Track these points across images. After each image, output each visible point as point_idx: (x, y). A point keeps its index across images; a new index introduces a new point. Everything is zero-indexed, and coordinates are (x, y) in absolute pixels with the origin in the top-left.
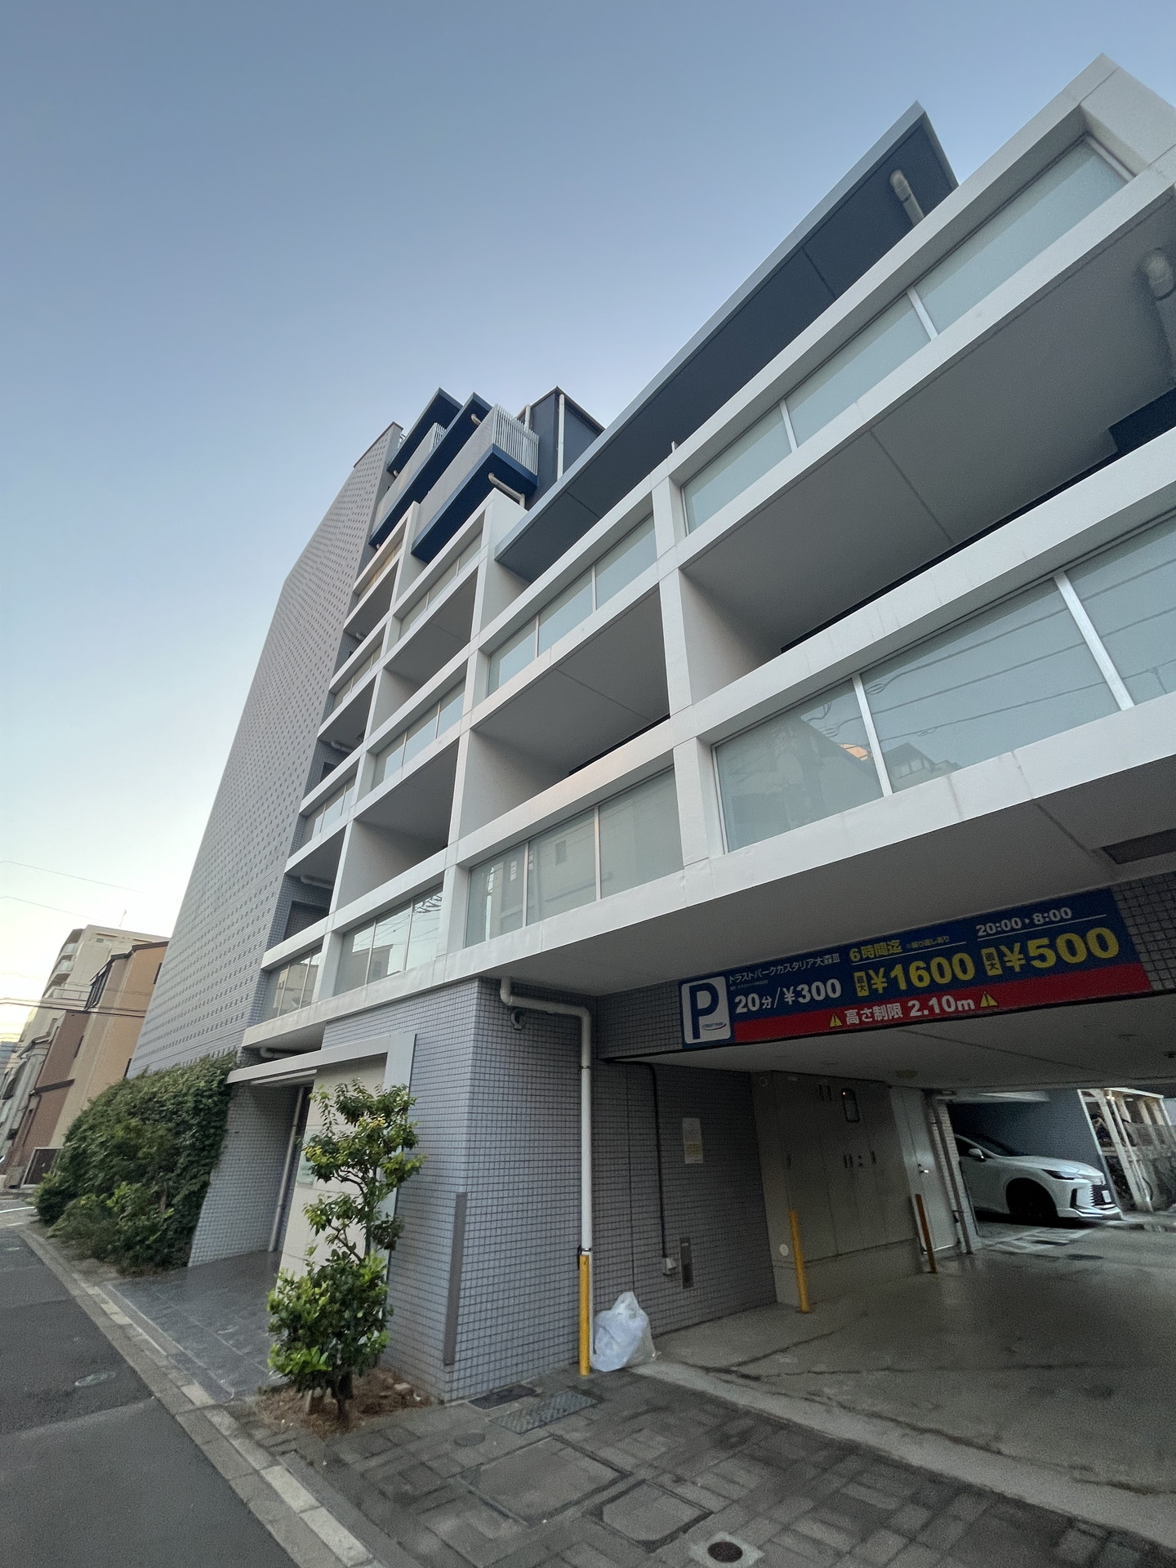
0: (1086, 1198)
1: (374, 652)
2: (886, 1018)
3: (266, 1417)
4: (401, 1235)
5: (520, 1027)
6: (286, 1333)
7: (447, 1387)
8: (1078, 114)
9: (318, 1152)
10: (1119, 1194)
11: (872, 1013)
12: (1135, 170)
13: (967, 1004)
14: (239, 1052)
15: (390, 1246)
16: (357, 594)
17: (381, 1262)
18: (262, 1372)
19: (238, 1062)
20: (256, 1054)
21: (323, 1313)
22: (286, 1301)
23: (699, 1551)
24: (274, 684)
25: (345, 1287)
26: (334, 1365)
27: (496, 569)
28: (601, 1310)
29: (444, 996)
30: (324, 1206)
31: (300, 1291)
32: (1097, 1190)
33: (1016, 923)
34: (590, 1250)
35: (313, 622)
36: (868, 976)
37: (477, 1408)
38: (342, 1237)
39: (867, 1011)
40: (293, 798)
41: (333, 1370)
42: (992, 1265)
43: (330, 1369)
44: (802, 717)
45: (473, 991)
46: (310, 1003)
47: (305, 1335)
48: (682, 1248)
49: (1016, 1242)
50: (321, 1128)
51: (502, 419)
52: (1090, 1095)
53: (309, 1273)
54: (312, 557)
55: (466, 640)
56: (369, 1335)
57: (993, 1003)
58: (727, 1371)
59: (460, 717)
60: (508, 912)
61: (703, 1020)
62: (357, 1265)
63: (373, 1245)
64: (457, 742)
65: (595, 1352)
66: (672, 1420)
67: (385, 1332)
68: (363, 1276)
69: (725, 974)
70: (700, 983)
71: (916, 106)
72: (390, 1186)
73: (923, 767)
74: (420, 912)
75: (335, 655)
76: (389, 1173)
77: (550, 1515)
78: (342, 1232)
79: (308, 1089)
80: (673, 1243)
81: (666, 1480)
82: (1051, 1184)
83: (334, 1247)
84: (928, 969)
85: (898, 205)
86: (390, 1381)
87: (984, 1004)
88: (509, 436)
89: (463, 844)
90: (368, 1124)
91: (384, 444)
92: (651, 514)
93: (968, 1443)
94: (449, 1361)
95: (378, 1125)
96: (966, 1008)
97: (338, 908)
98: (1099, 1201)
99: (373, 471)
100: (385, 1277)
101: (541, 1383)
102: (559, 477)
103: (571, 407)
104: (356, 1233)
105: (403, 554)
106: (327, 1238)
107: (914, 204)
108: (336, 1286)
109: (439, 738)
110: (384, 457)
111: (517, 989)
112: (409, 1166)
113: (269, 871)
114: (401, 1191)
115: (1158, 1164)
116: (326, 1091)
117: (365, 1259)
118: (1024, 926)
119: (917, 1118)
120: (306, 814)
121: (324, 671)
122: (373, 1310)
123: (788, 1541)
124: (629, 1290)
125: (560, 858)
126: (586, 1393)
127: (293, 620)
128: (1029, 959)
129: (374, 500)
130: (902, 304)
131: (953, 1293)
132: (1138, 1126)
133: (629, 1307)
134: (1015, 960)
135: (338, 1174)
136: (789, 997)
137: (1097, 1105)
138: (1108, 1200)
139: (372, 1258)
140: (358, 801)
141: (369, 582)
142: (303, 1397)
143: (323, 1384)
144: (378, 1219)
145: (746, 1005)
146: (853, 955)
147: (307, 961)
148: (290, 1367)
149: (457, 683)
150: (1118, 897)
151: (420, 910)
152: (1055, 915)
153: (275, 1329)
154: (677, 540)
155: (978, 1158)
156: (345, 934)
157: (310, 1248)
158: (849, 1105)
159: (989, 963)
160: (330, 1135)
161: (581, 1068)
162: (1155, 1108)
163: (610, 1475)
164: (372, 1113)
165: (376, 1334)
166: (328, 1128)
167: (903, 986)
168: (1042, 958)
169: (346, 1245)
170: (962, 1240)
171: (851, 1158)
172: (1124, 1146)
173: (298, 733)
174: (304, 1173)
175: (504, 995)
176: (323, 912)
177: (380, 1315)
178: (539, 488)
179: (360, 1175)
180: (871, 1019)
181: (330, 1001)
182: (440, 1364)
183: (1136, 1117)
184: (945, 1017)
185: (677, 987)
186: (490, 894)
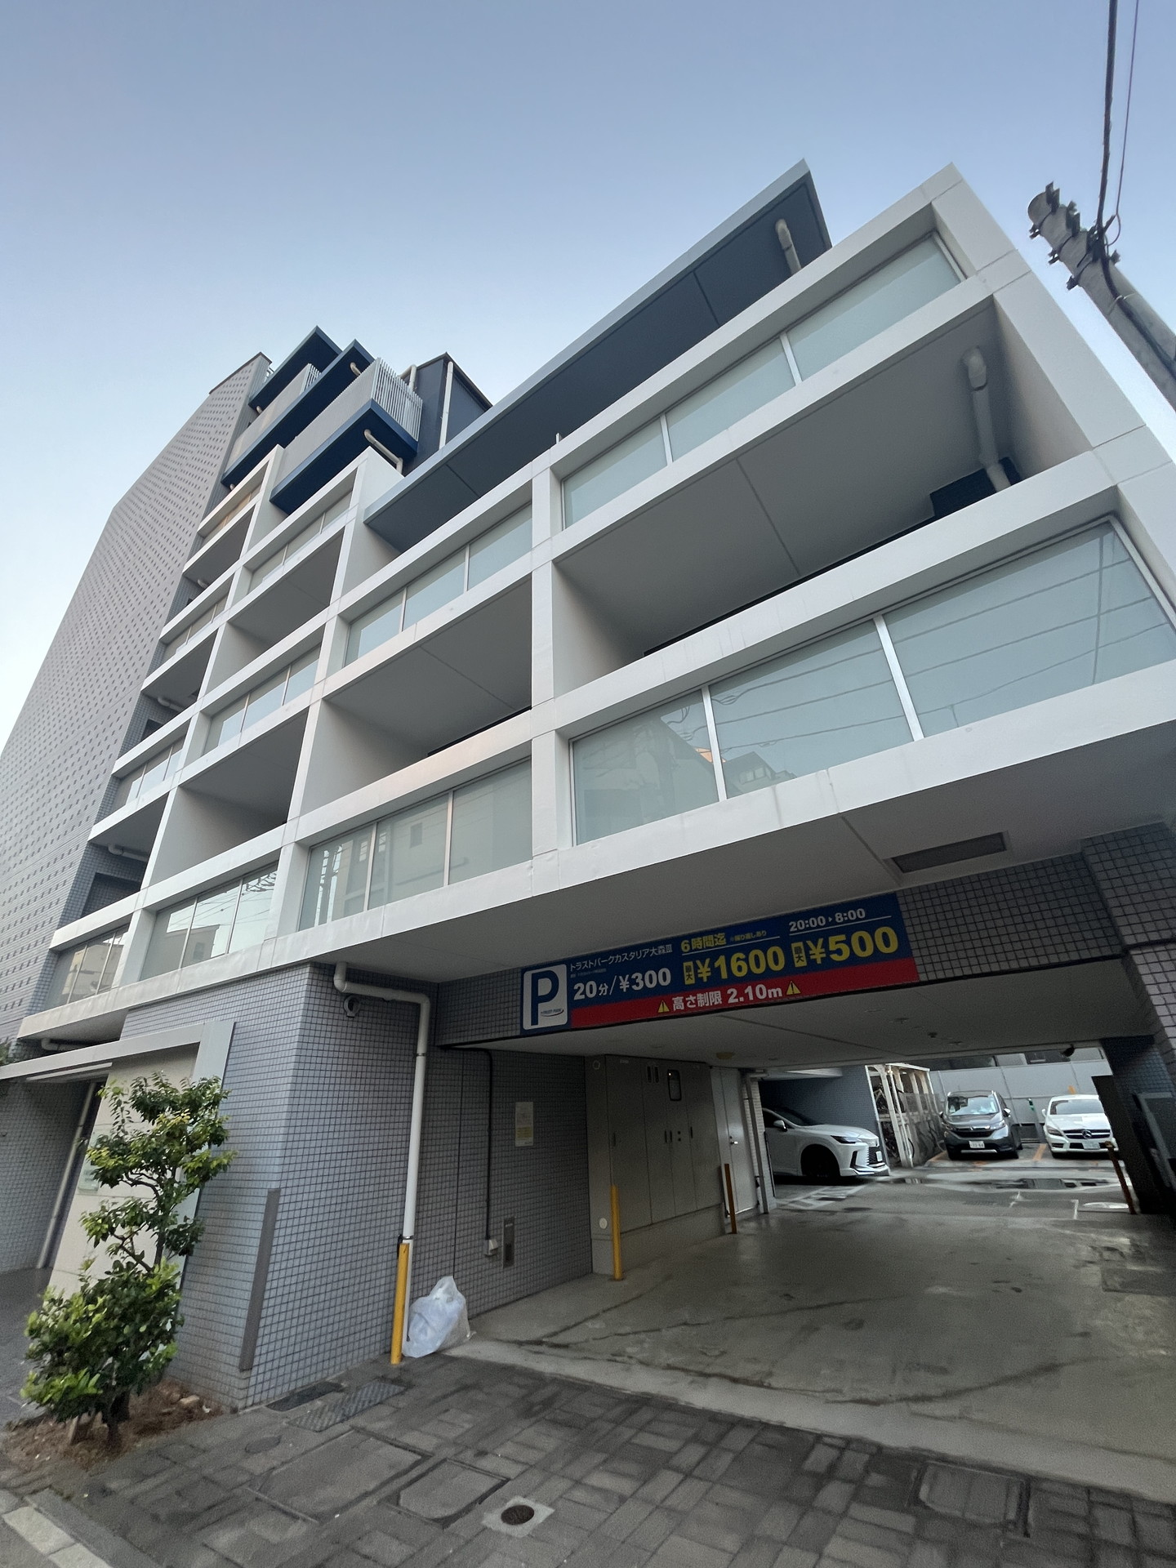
0: (863, 1158)
1: (218, 602)
2: (707, 1005)
3: (16, 1455)
4: (199, 1238)
5: (353, 1015)
6: (48, 1358)
7: (242, 1394)
8: (928, 212)
9: (104, 1154)
10: (888, 1152)
11: (696, 1000)
12: (967, 274)
13: (776, 992)
14: (14, 1044)
15: (187, 1252)
16: (203, 536)
17: (173, 1270)
18: (16, 1404)
19: (11, 1056)
20: (34, 1047)
21: (97, 1331)
22: (51, 1322)
23: (492, 1519)
24: (91, 625)
25: (127, 1300)
26: (107, 1388)
27: (365, 534)
28: (417, 1298)
29: (271, 983)
30: (106, 1213)
31: (69, 1310)
32: (872, 1151)
33: (821, 921)
34: (411, 1238)
35: (145, 560)
36: (695, 964)
37: (273, 1411)
38: (128, 1246)
39: (692, 998)
40: (105, 756)
41: (105, 1392)
42: (783, 1222)
43: (101, 1392)
44: (662, 718)
45: (304, 976)
46: (109, 989)
47: (72, 1357)
48: (505, 1229)
49: (805, 1201)
50: (111, 1127)
51: (383, 373)
52: (875, 1070)
53: (83, 1288)
54: (150, 485)
55: (325, 603)
56: (153, 1349)
57: (797, 991)
58: (539, 1343)
59: (312, 685)
60: (352, 895)
61: (542, 1007)
62: (144, 1275)
63: (165, 1251)
64: (306, 711)
65: (408, 1339)
66: (480, 1397)
67: (174, 1345)
68: (150, 1286)
69: (567, 962)
70: (542, 971)
71: (802, 163)
72: (190, 1187)
73: (765, 775)
74: (254, 891)
75: (170, 601)
76: (190, 1173)
77: (342, 1509)
78: (128, 1240)
79: (100, 1082)
80: (497, 1225)
81: (468, 1455)
82: (837, 1148)
83: (117, 1257)
84: (746, 960)
85: (781, 252)
86: (176, 1396)
87: (790, 992)
88: (390, 395)
89: (303, 822)
90: (169, 1121)
91: (247, 374)
92: (529, 503)
93: (746, 1382)
94: (246, 1365)
95: (181, 1121)
96: (775, 996)
97: (153, 882)
98: (873, 1160)
99: (233, 402)
100: (178, 1287)
101: (348, 1376)
102: (441, 447)
103: (459, 376)
104: (146, 1241)
105: (260, 501)
106: (109, 1248)
107: (793, 255)
108: (116, 1301)
109: (286, 706)
110: (246, 389)
111: (352, 975)
112: (215, 1163)
113: (68, 837)
114: (206, 1190)
115: (920, 1127)
116: (123, 1085)
117: (154, 1268)
118: (828, 924)
119: (733, 1095)
120: (119, 776)
121: (156, 617)
122: (158, 1322)
123: (579, 1495)
124: (449, 1274)
125: (416, 840)
126: (396, 1381)
127: (121, 554)
128: (829, 952)
129: (231, 434)
130: (773, 348)
131: (749, 1249)
132: (909, 1095)
133: (447, 1291)
134: (818, 954)
135: (128, 1177)
136: (624, 985)
137: (879, 1078)
138: (880, 1159)
139: (162, 1266)
140: (185, 765)
141: (219, 524)
142: (65, 1427)
143: (93, 1410)
144: (173, 1223)
145: (584, 993)
146: (684, 946)
147: (111, 941)
148: (49, 1396)
149: (311, 648)
150: (901, 901)
151: (254, 888)
152: (852, 915)
153: (36, 1356)
154: (553, 533)
155: (781, 1128)
156: (159, 912)
157: (87, 1262)
158: (673, 1084)
159: (797, 955)
160: (121, 1134)
161: (416, 1055)
162: (923, 1079)
163: (411, 1458)
164: (175, 1109)
165: (161, 1347)
166: (120, 1126)
167: (724, 975)
168: (839, 952)
169: (132, 1255)
170: (761, 1202)
171: (671, 1133)
172: (896, 1112)
173: (117, 683)
174: (85, 1180)
175: (338, 981)
176: (134, 887)
177: (168, 1327)
178: (418, 455)
179: (156, 1176)
180: (695, 1006)
181: (135, 986)
182: (235, 1371)
183: (908, 1087)
184: (758, 1004)
185: (520, 975)
186: (335, 874)
